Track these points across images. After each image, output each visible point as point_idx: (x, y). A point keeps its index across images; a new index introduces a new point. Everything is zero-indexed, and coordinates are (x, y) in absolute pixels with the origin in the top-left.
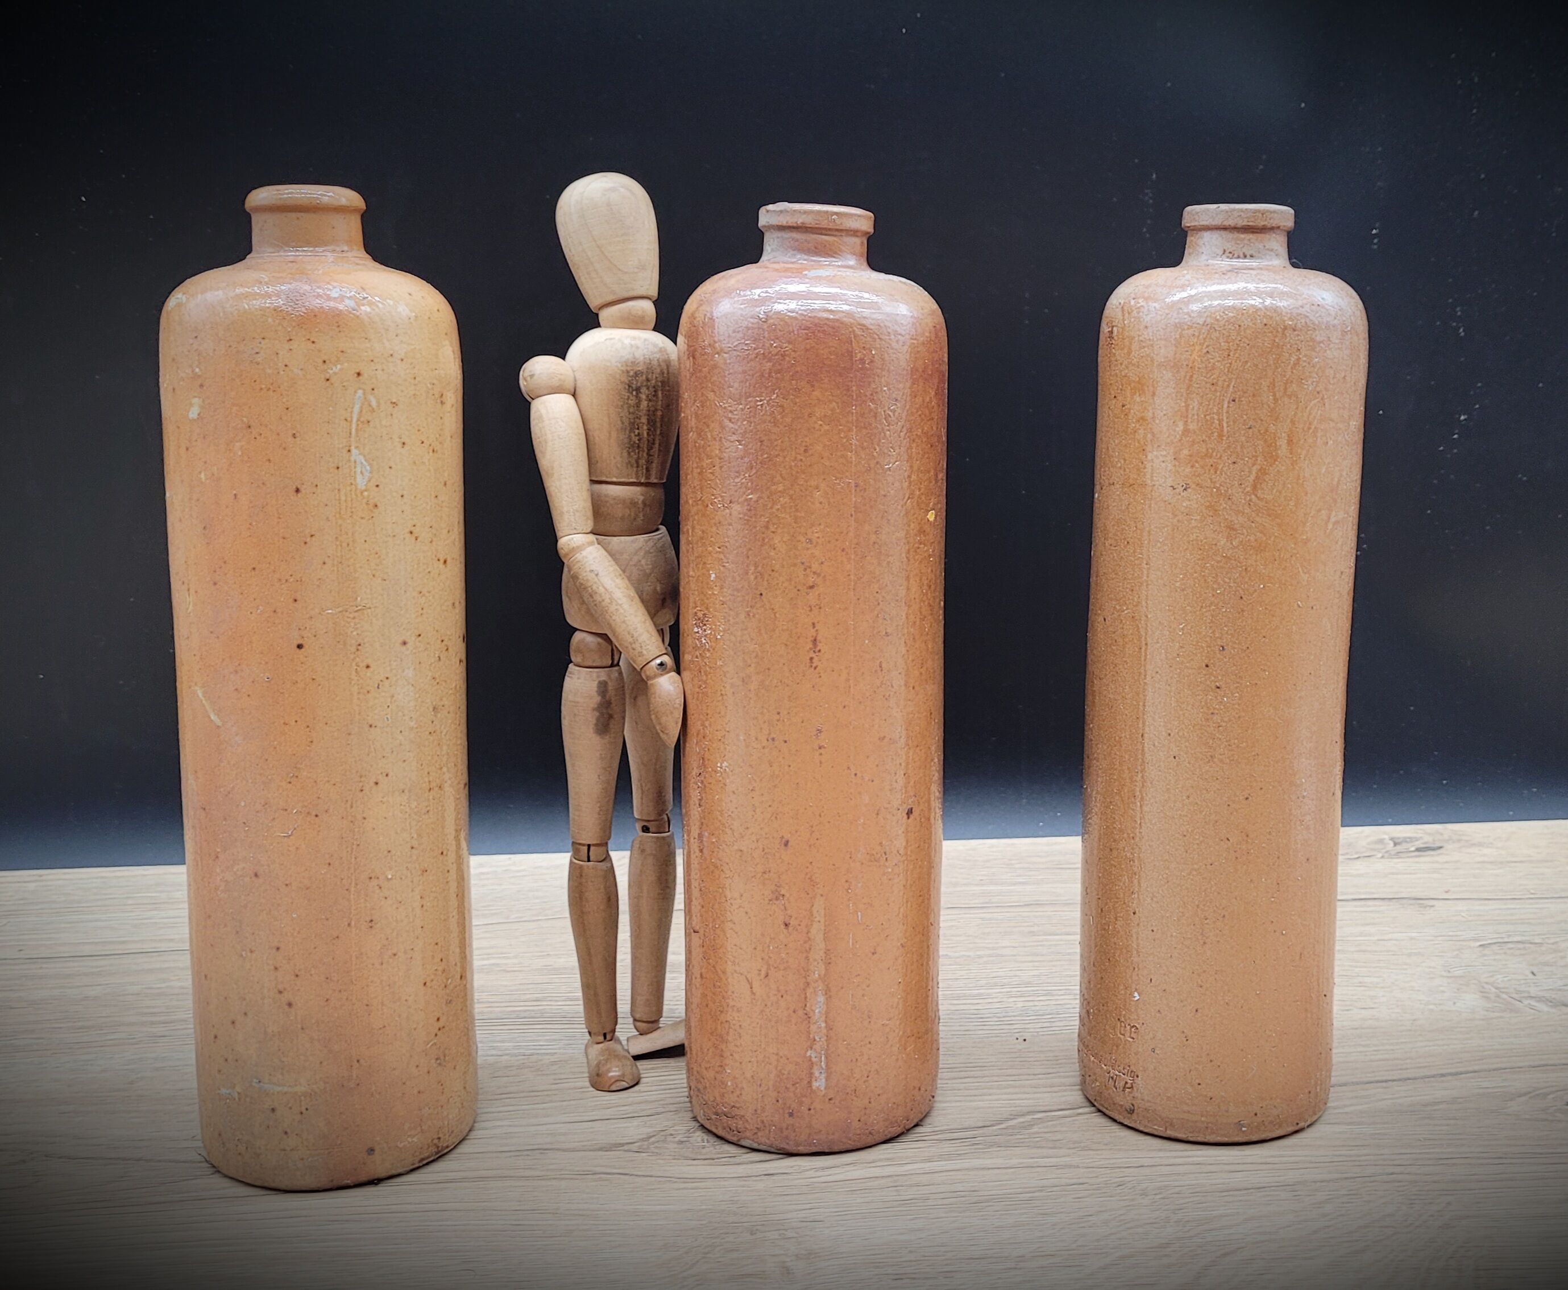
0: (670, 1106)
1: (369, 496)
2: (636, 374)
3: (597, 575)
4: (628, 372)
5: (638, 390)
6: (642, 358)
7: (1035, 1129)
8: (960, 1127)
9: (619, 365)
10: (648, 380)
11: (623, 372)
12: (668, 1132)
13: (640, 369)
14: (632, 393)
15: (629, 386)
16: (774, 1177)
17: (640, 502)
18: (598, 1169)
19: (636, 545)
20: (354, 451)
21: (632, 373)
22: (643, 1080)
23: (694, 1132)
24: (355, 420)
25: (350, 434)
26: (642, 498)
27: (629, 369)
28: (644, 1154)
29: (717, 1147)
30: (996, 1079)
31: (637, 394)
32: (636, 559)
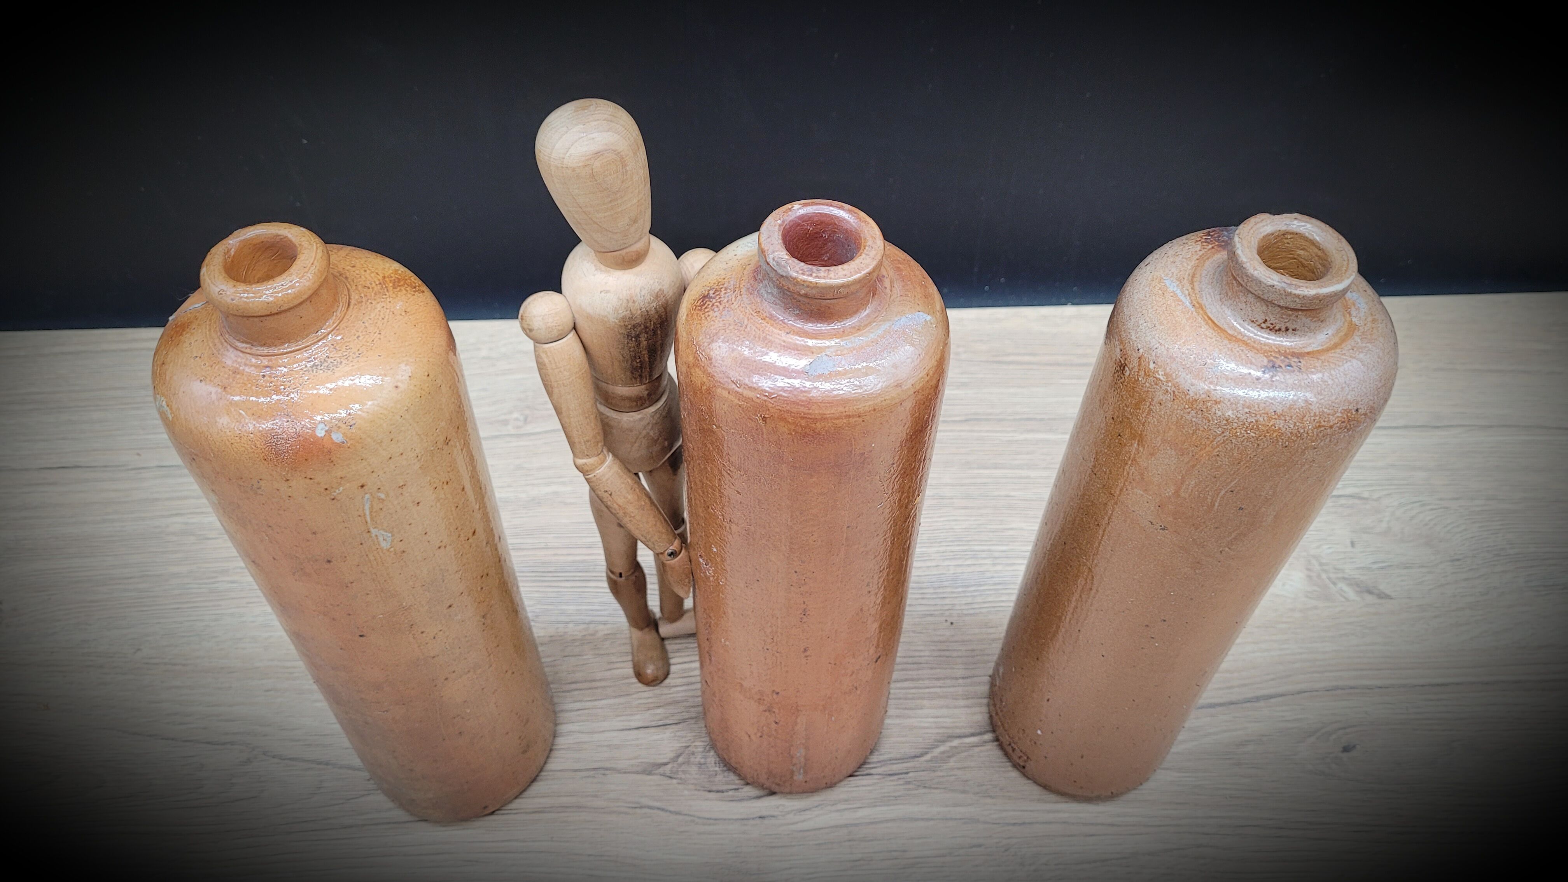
0: (692, 709)
1: (395, 550)
2: (634, 326)
3: (611, 495)
4: (626, 326)
5: (637, 337)
6: (639, 312)
7: (952, 763)
8: (898, 756)
9: (617, 321)
10: (646, 327)
11: (621, 326)
12: (691, 749)
13: (637, 322)
14: (631, 340)
15: (628, 336)
16: (766, 821)
17: (645, 395)
18: (645, 801)
19: (644, 422)
20: (372, 530)
21: (629, 327)
22: (673, 668)
23: (709, 751)
24: (368, 513)
25: (367, 522)
26: (646, 392)
27: (626, 323)
28: (675, 781)
29: (726, 774)
30: (927, 683)
31: (637, 340)
32: (644, 432)
